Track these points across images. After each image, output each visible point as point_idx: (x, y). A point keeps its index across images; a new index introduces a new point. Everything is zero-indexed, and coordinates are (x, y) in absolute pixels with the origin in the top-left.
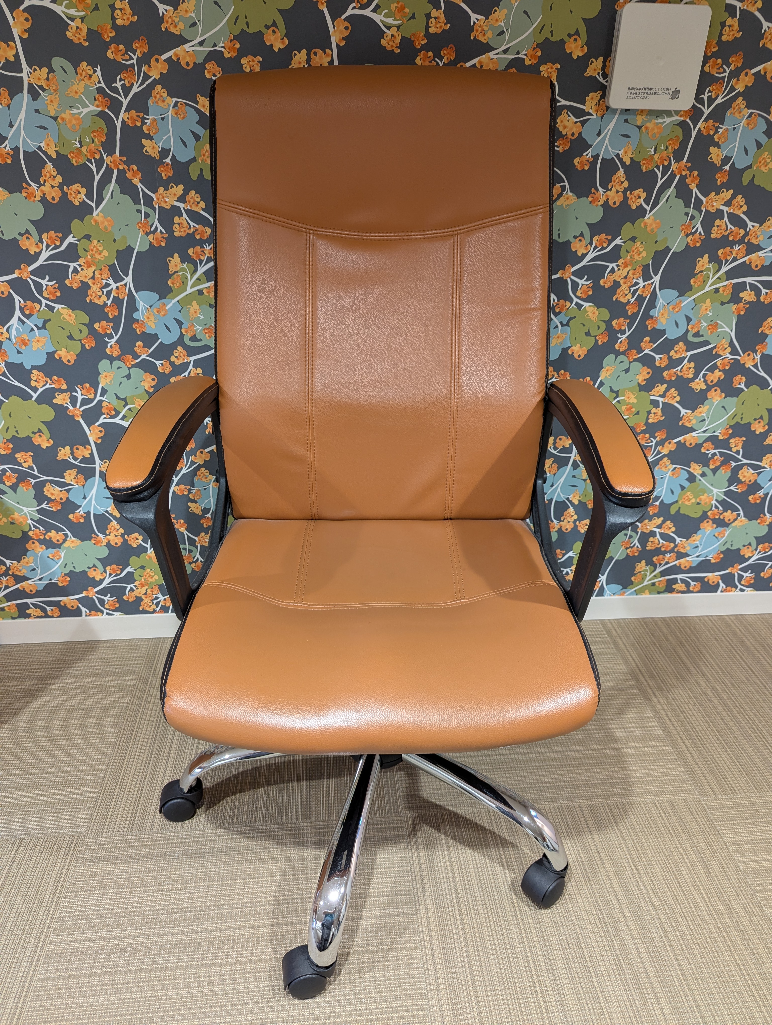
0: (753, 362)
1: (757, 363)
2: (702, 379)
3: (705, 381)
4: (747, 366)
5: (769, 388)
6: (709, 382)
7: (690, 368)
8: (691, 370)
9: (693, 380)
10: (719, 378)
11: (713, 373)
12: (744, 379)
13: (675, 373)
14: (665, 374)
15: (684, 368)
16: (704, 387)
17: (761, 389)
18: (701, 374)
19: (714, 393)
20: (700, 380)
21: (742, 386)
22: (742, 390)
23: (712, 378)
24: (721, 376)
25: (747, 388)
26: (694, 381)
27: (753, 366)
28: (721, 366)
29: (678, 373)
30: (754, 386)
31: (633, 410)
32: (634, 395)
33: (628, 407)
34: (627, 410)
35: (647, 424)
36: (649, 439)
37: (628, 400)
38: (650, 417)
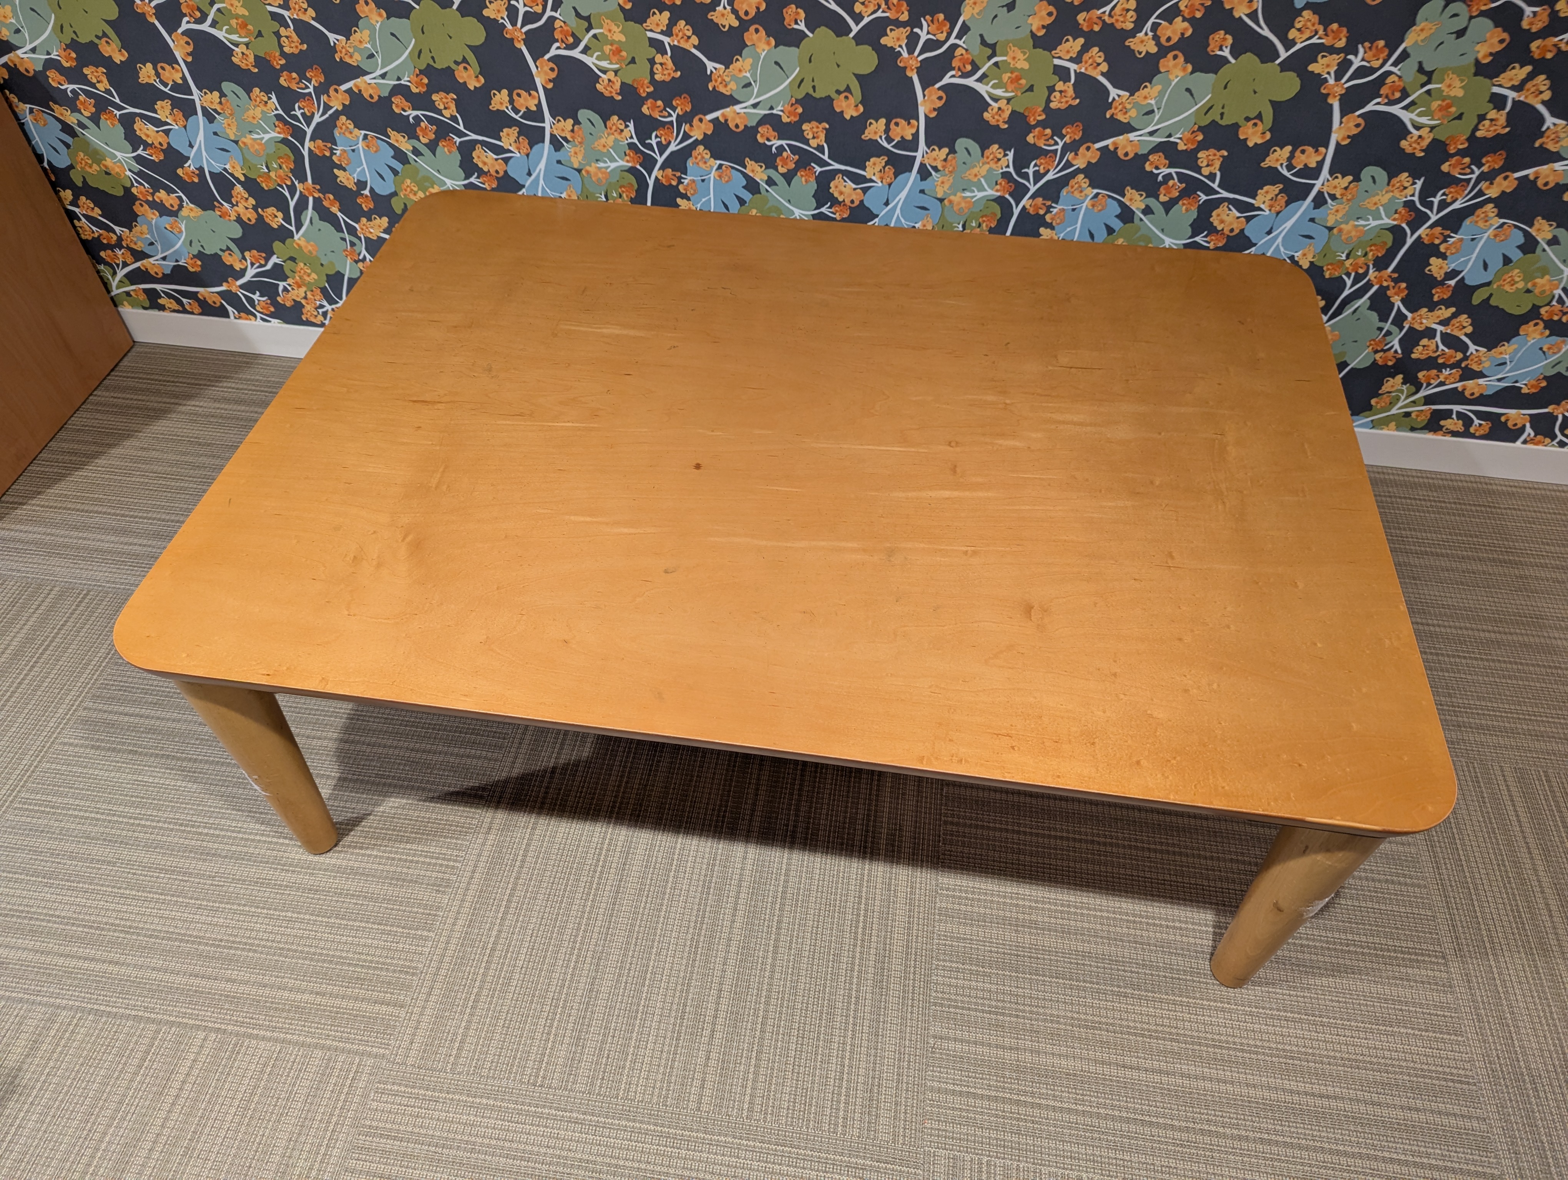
0: (1250, 7)
1: (1256, 10)
2: (1150, 34)
3: (1156, 38)
4: (1237, 15)
5: (1278, 62)
6: (1163, 40)
7: (1128, 10)
8: (1131, 13)
9: (1133, 33)
10: (1183, 34)
11: (1171, 23)
12: (1230, 39)
13: (1100, 18)
14: (1081, 18)
15: (1118, 10)
16: (1154, 49)
17: (1263, 62)
18: (1149, 24)
19: (1172, 63)
20: (1146, 34)
21: (1226, 53)
22: (1225, 61)
23: (1169, 33)
24: (1186, 29)
25: (1236, 58)
26: (1134, 37)
27: (1247, 15)
28: (1187, 11)
29: (1106, 18)
30: (1249, 54)
31: (1023, 82)
32: (1025, 54)
33: (1014, 76)
34: (1012, 82)
35: (1047, 109)
36: (1052, 138)
37: (1012, 63)
38: (1052, 98)
